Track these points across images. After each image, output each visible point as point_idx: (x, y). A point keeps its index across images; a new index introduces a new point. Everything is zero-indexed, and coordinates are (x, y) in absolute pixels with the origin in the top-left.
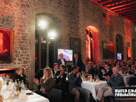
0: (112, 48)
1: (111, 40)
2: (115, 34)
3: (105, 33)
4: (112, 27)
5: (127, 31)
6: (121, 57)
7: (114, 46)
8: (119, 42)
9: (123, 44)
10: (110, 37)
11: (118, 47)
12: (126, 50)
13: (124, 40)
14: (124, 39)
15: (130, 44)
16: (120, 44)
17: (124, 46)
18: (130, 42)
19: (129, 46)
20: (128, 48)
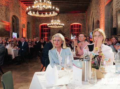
0: (8, 28)
1: (7, 19)
2: (11, 14)
4: (8, 7)
5: (23, 14)
8: (15, 23)
9: (19, 25)
10: (6, 17)
11: (14, 28)
12: (22, 31)
13: (19, 21)
14: (20, 21)
15: (25, 25)
16: (16, 24)
17: (19, 27)
18: (25, 24)
19: (24, 28)
20: (24, 29)
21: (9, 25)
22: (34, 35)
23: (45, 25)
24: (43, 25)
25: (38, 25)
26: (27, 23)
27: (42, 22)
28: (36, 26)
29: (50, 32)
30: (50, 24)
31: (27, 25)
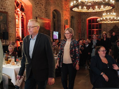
0: (48, 26)
1: (47, 16)
2: (52, 9)
3: (39, 8)
4: (48, 1)
5: (66, 7)
6: (57, 36)
7: (50, 23)
8: (56, 19)
9: (61, 21)
10: (46, 12)
11: (55, 25)
12: (64, 29)
13: (61, 17)
14: (62, 15)
15: (68, 21)
16: (58, 21)
17: (61, 24)
18: (68, 19)
19: (67, 24)
20: (66, 26)
21: (49, 23)
22: (79, 33)
23: (93, 19)
24: (91, 18)
25: (85, 20)
26: (70, 18)
27: (90, 15)
28: (82, 20)
29: (101, 28)
30: (101, 19)
31: (70, 20)
